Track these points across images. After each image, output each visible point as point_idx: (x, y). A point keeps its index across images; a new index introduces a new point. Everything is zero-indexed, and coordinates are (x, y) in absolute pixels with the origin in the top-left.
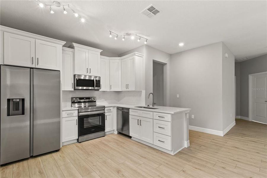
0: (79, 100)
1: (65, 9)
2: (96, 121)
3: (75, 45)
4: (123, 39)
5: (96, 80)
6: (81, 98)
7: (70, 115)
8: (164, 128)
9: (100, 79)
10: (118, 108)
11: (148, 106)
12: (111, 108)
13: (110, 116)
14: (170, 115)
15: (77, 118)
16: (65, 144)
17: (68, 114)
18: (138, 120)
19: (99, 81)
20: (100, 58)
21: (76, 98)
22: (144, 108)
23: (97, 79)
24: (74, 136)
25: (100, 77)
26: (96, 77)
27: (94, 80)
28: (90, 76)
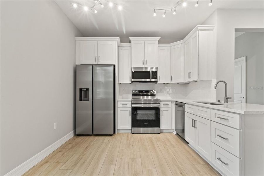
0: (138, 93)
1: (102, 3)
2: (150, 116)
3: (131, 38)
4: (174, 13)
5: (152, 71)
6: (140, 91)
7: (124, 106)
8: (228, 139)
9: (157, 70)
10: (176, 103)
11: (219, 102)
12: (170, 103)
13: (167, 111)
14: (238, 116)
15: (130, 109)
16: (121, 132)
17: (122, 104)
18: (192, 120)
19: (156, 72)
20: (158, 47)
21: (135, 91)
22: (211, 104)
23: (154, 70)
24: (128, 126)
25: (157, 68)
26: (152, 68)
27: (150, 72)
28: (146, 68)
